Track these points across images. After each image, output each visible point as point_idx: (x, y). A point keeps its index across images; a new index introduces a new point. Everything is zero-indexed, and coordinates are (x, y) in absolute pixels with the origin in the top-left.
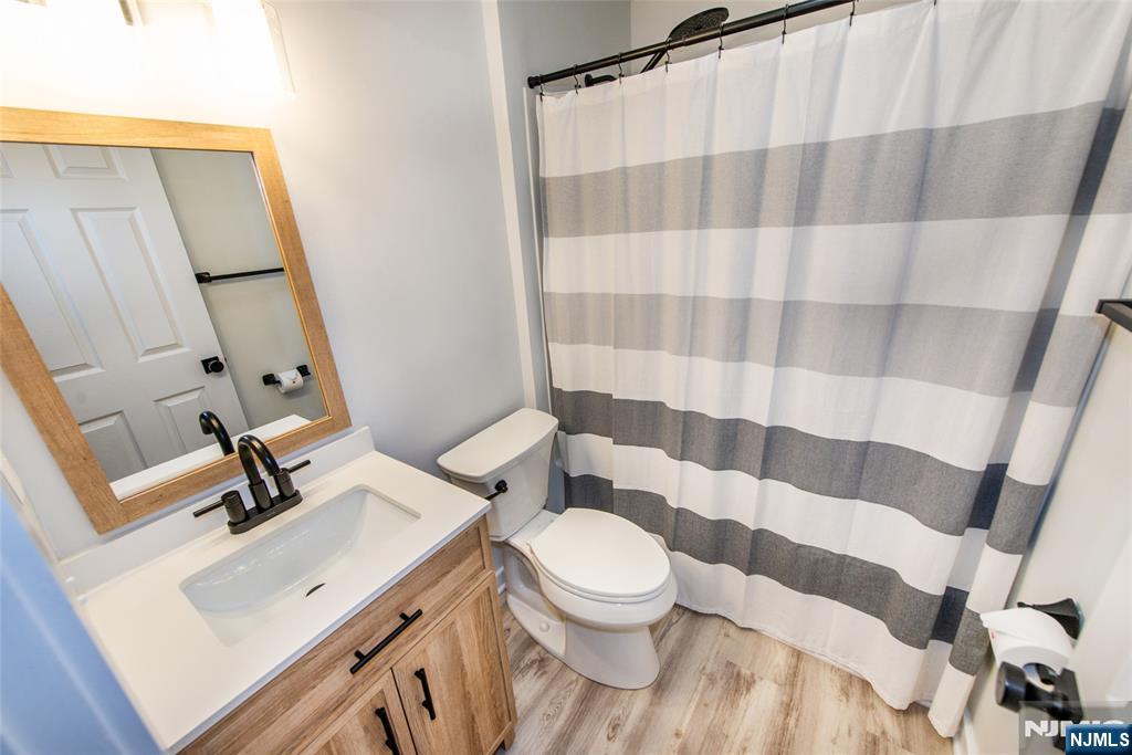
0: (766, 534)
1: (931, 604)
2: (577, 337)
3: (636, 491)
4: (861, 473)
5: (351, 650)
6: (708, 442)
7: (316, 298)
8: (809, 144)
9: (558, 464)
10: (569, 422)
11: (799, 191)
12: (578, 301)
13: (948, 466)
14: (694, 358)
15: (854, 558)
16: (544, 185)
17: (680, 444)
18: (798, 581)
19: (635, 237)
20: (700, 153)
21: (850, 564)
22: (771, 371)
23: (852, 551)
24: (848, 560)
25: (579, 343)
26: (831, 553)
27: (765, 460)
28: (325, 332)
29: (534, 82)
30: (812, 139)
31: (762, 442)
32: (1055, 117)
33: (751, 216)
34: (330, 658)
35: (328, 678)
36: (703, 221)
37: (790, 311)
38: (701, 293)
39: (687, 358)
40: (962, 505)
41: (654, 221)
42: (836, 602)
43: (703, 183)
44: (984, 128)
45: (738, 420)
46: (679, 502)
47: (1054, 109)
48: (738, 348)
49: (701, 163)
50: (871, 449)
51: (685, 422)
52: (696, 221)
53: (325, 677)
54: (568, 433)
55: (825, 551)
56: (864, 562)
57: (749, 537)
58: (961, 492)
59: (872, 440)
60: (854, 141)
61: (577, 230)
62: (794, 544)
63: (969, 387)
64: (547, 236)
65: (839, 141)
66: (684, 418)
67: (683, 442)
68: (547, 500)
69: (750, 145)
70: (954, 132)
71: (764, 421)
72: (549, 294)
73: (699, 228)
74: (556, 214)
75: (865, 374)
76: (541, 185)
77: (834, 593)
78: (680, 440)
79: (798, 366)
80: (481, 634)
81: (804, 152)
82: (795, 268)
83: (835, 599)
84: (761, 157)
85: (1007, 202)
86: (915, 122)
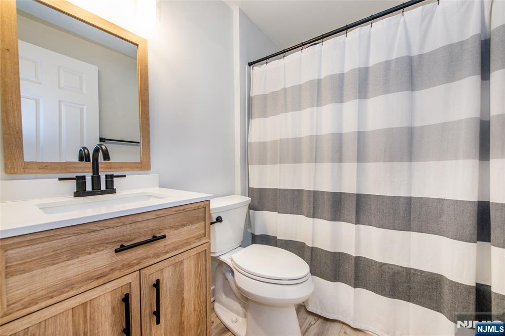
0: (363, 259)
1: (470, 293)
2: (262, 161)
3: (289, 240)
4: (410, 215)
5: (119, 241)
6: (326, 206)
7: (149, 107)
8: (361, 68)
9: (249, 231)
10: (256, 204)
11: (359, 85)
12: (263, 145)
13: (456, 201)
14: (317, 164)
15: (416, 270)
16: (252, 100)
17: (312, 209)
18: (385, 290)
19: (290, 114)
20: (316, 78)
21: (414, 274)
22: (355, 164)
23: (414, 265)
24: (412, 271)
25: (263, 164)
26: (402, 267)
27: (357, 213)
28: (149, 122)
29: (250, 64)
30: (362, 66)
31: (354, 203)
32: (462, 43)
33: (340, 98)
34: (106, 239)
35: (101, 253)
36: (319, 104)
37: (361, 136)
38: (319, 134)
39: (314, 164)
40: (471, 223)
41: (298, 107)
42: (411, 304)
43: (318, 89)
44: (433, 53)
45: (341, 193)
46: (313, 243)
47: (460, 40)
48: (339, 157)
49: (317, 81)
50: (413, 201)
51: (314, 197)
52: (316, 103)
53: (98, 251)
54: (255, 210)
55: (398, 266)
56: (422, 272)
57: (353, 261)
58: (468, 214)
59: (412, 196)
60: (380, 64)
61: (264, 115)
62: (379, 263)
63: (456, 158)
64: (251, 119)
65: (373, 66)
66: (314, 194)
67: (314, 207)
68: (242, 242)
69: (337, 71)
70: (421, 56)
71: (354, 191)
72: (251, 143)
73: (317, 106)
74: (256, 109)
75: (402, 160)
76: (250, 99)
77: (408, 297)
78: (312, 206)
79: (369, 162)
80: (197, 281)
81: (359, 70)
82: (361, 115)
83: (409, 301)
84: (341, 76)
85: (451, 76)
86: (404, 53)
